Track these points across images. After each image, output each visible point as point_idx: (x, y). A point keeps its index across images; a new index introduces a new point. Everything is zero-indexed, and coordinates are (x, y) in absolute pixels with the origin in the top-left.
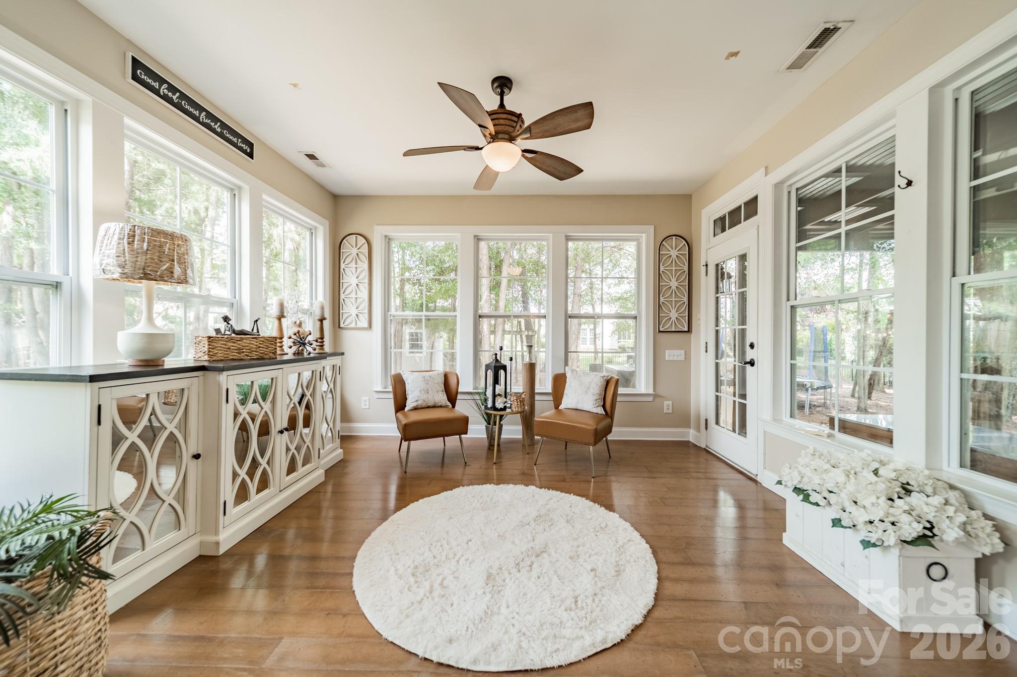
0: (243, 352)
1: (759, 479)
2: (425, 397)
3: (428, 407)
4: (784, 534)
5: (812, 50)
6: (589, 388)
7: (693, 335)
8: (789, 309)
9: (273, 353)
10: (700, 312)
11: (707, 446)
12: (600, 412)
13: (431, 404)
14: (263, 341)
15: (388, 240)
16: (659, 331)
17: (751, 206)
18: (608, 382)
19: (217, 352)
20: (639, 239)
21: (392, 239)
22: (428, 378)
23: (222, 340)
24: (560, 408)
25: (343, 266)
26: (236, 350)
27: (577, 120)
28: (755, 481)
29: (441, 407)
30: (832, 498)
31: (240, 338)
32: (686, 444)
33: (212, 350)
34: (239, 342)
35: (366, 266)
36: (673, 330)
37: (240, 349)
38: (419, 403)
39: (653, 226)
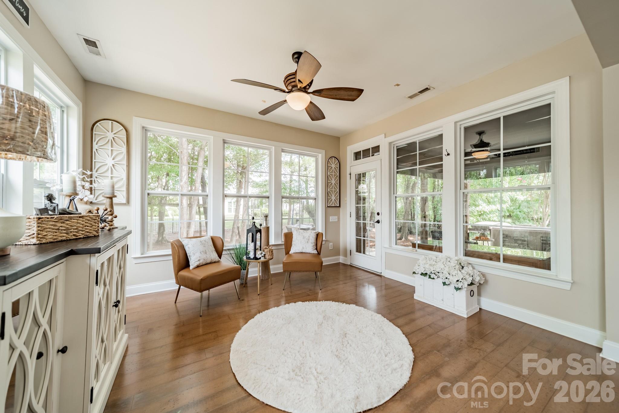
0: (71, 232)
1: (382, 274)
2: (204, 256)
3: (207, 264)
4: (414, 294)
5: (419, 94)
6: (309, 240)
7: (341, 209)
8: (394, 197)
9: (96, 231)
10: (346, 197)
11: (351, 264)
12: (315, 253)
13: (209, 261)
14: (88, 220)
15: (145, 130)
16: (328, 207)
17: (376, 149)
18: (317, 235)
19: (46, 234)
20: (317, 156)
21: (149, 131)
22: (204, 242)
23: (51, 221)
24: (290, 253)
25: (95, 147)
26: (64, 230)
27: (351, 95)
28: (380, 276)
29: (215, 262)
30: (440, 274)
31: (69, 217)
32: (338, 264)
33: (41, 233)
34: (68, 222)
35: (124, 149)
36: (333, 206)
37: (67, 229)
38: (201, 261)
39: (324, 151)
